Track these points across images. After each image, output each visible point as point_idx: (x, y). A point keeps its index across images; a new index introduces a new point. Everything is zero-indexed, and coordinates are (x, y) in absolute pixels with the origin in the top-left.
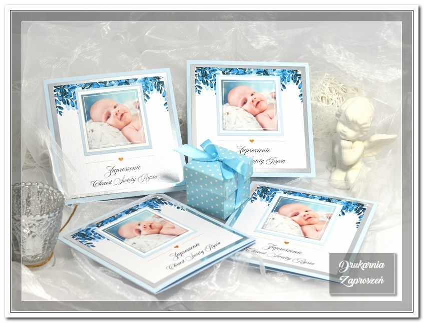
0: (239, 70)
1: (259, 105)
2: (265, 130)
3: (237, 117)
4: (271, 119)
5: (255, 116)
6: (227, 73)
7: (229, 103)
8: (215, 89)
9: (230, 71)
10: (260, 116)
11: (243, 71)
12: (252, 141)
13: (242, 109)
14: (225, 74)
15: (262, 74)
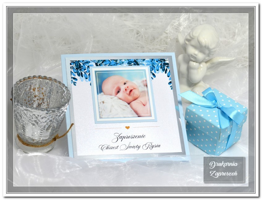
0: (111, 61)
1: (132, 93)
2: (139, 116)
3: (112, 106)
4: (144, 105)
5: (129, 104)
6: (100, 65)
7: (104, 93)
8: (90, 80)
9: (102, 63)
10: (133, 103)
11: (116, 63)
12: (128, 128)
13: (116, 98)
14: (98, 66)
15: (133, 64)
